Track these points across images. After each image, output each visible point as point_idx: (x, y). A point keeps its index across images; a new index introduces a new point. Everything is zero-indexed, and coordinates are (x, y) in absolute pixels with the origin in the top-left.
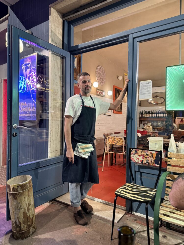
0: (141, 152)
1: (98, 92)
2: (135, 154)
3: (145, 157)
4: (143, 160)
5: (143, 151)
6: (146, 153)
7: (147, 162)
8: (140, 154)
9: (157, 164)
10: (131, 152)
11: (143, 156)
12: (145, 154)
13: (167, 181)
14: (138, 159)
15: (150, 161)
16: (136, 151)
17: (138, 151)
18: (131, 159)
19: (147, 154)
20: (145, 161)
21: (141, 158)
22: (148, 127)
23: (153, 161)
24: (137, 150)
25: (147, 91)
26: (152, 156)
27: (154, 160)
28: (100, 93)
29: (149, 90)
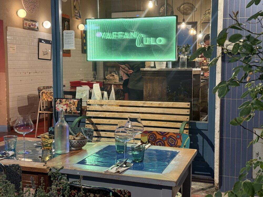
0: (65, 101)
2: (59, 104)
3: (69, 105)
4: (67, 109)
5: (67, 100)
6: (69, 102)
7: (70, 110)
8: (64, 103)
9: (79, 111)
10: (56, 102)
11: (67, 105)
13: (86, 125)
14: (62, 108)
15: (72, 109)
16: (60, 101)
17: (62, 101)
18: (56, 108)
19: (70, 103)
21: (65, 107)
23: (75, 108)
24: (61, 99)
26: (74, 104)
27: (76, 108)
28: (30, 26)
29: (72, 40)
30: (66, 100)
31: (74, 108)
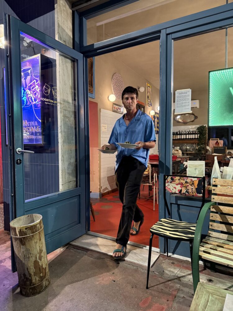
0: (179, 180)
1: (115, 107)
2: (171, 182)
3: (184, 185)
4: (181, 190)
5: (182, 178)
6: (185, 180)
7: (187, 192)
8: (177, 182)
9: (200, 194)
10: (166, 181)
11: (182, 184)
12: (184, 182)
13: (211, 213)
14: (175, 188)
15: (190, 191)
16: (172, 179)
17: (175, 179)
18: (166, 188)
19: (186, 182)
20: (184, 191)
21: (179, 187)
22: (176, 152)
23: (194, 190)
24: (173, 177)
25: (185, 103)
26: (193, 184)
27: (196, 189)
28: (117, 109)
29: (187, 101)
30: (180, 178)
31: (192, 189)
